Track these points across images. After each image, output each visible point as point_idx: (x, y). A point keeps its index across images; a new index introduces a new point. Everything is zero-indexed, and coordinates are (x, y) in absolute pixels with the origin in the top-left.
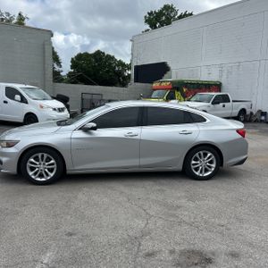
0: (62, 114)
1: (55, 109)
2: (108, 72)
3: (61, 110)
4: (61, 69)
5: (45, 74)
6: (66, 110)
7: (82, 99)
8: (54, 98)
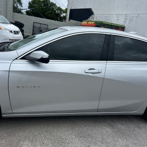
0: (17, 36)
1: (11, 32)
2: (51, 13)
3: (16, 33)
4: (21, 8)
5: (7, 5)
6: (20, 33)
7: (34, 27)
8: (11, 23)
